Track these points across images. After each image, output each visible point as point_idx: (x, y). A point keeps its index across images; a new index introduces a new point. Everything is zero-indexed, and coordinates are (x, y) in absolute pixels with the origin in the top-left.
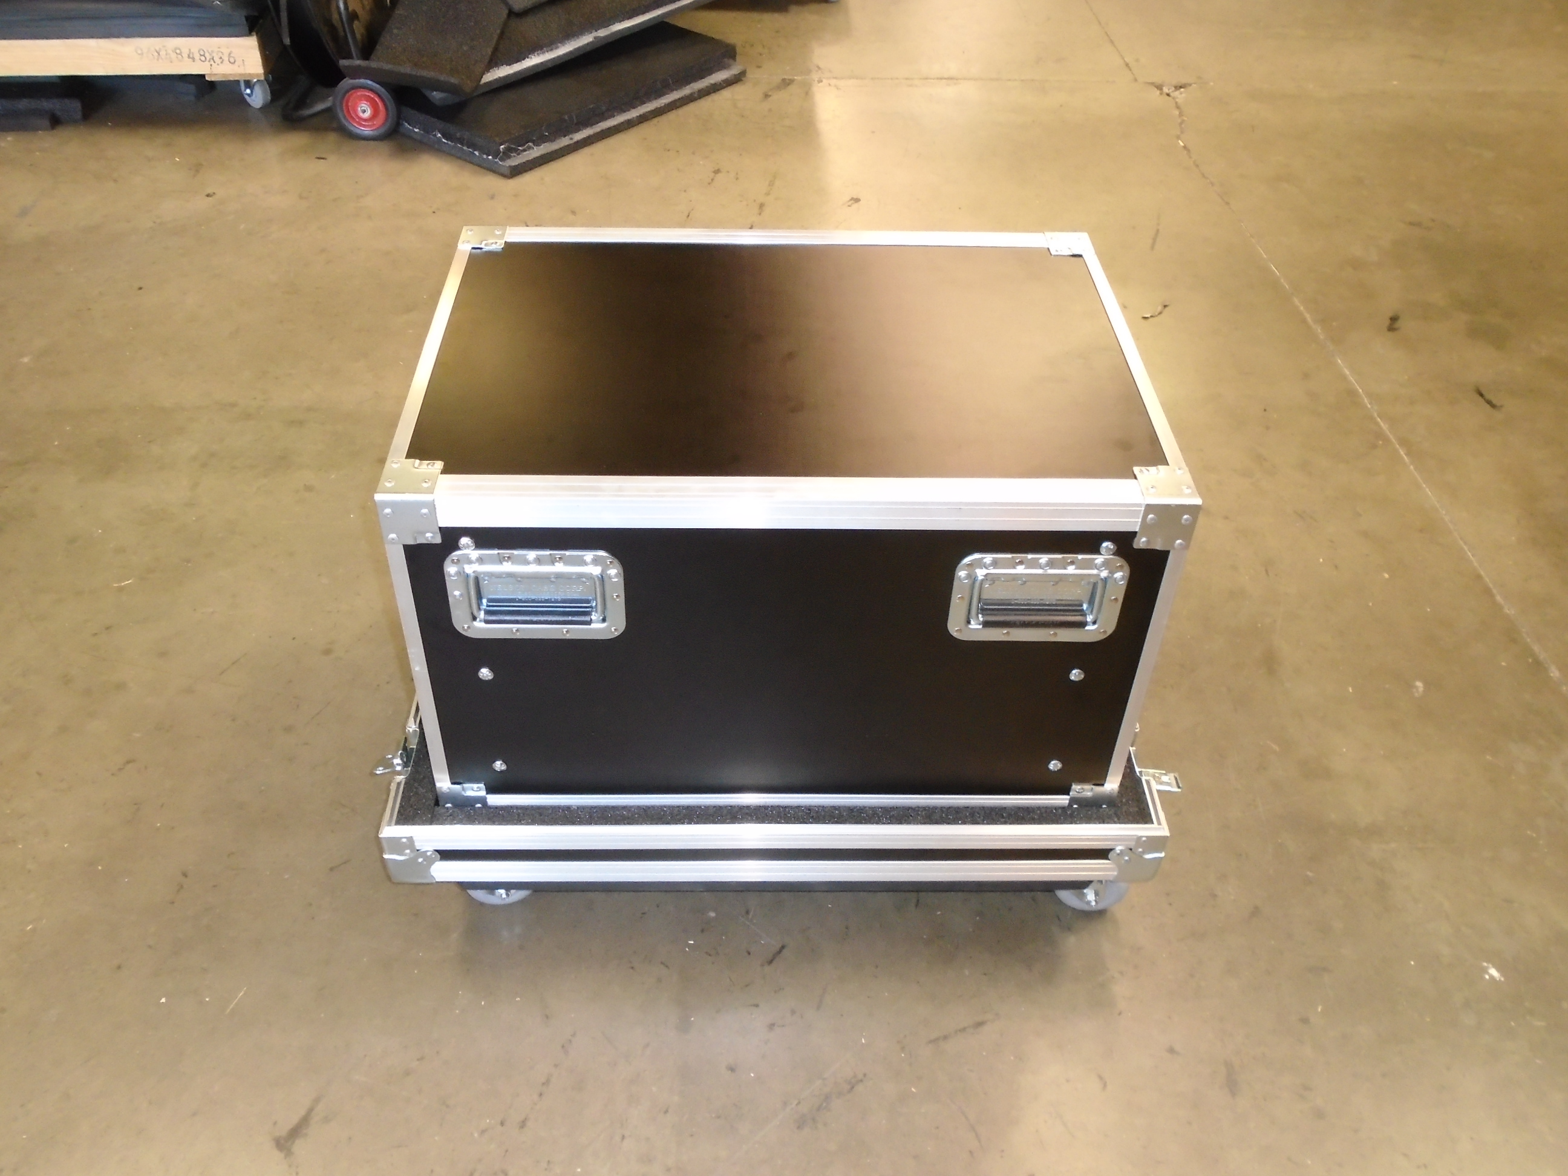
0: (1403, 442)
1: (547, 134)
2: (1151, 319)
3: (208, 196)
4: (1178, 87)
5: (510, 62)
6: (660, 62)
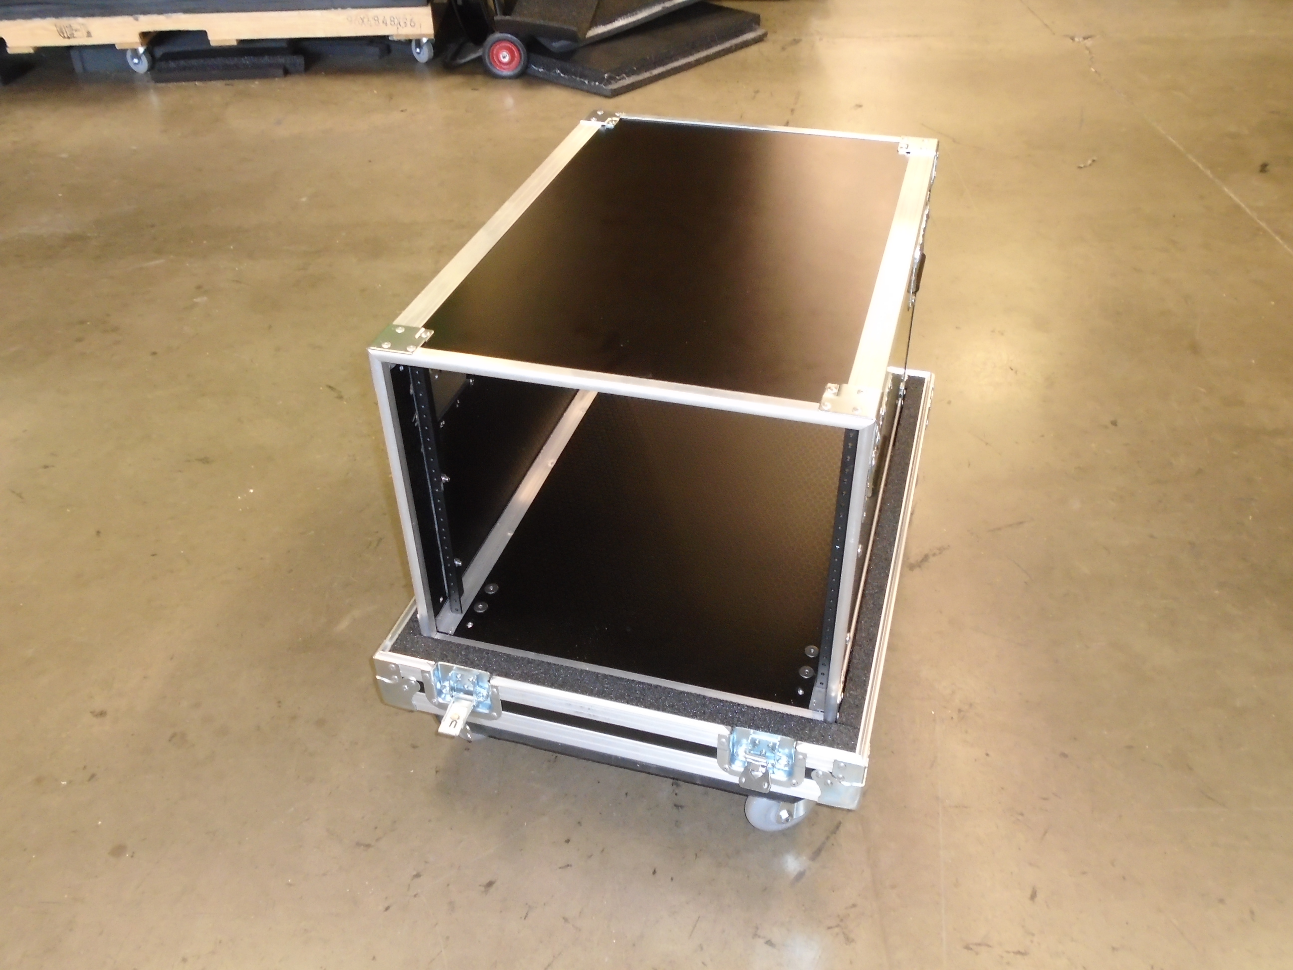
0: (1278, 233)
1: (635, 69)
2: (1085, 168)
3: (402, 111)
4: (1085, 38)
5: (605, 23)
6: (708, 25)
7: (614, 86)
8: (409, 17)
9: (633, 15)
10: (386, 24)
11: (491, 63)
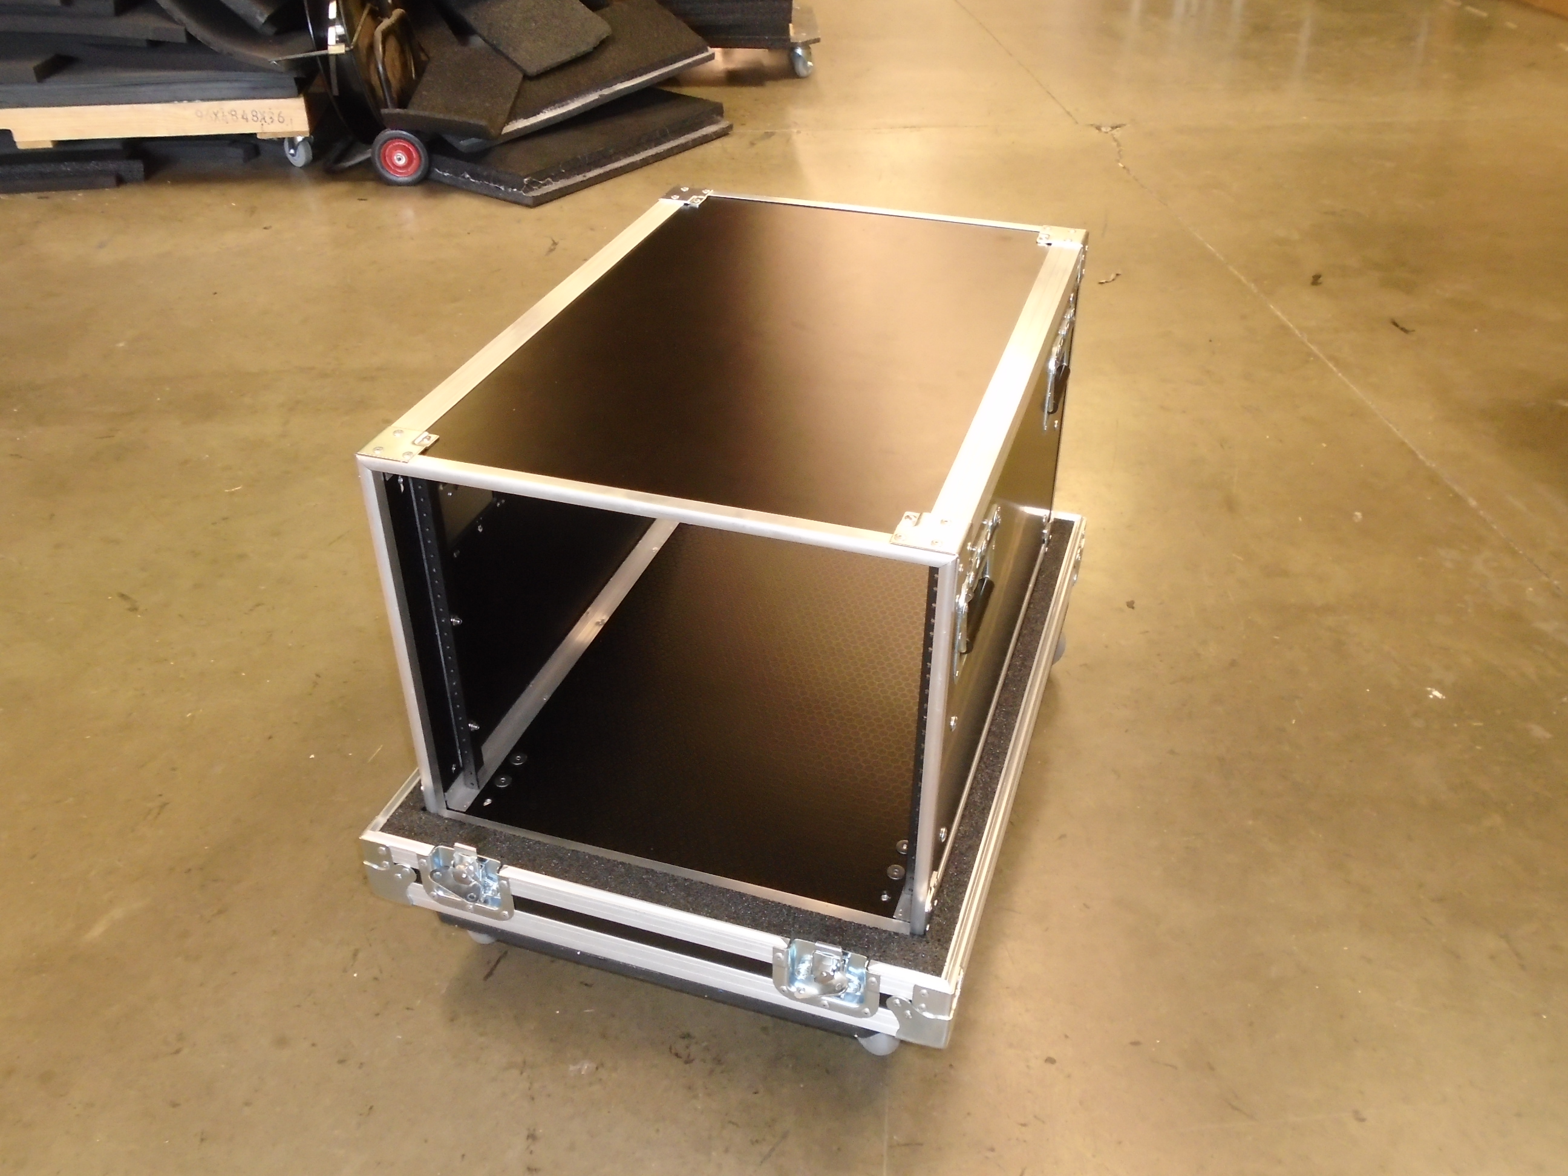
0: (1332, 358)
1: (564, 171)
2: (1106, 284)
3: (265, 228)
4: (1113, 128)
5: (527, 116)
6: (659, 117)
7: (537, 193)
8: (276, 112)
9: (563, 106)
10: (247, 120)
11: (383, 168)
